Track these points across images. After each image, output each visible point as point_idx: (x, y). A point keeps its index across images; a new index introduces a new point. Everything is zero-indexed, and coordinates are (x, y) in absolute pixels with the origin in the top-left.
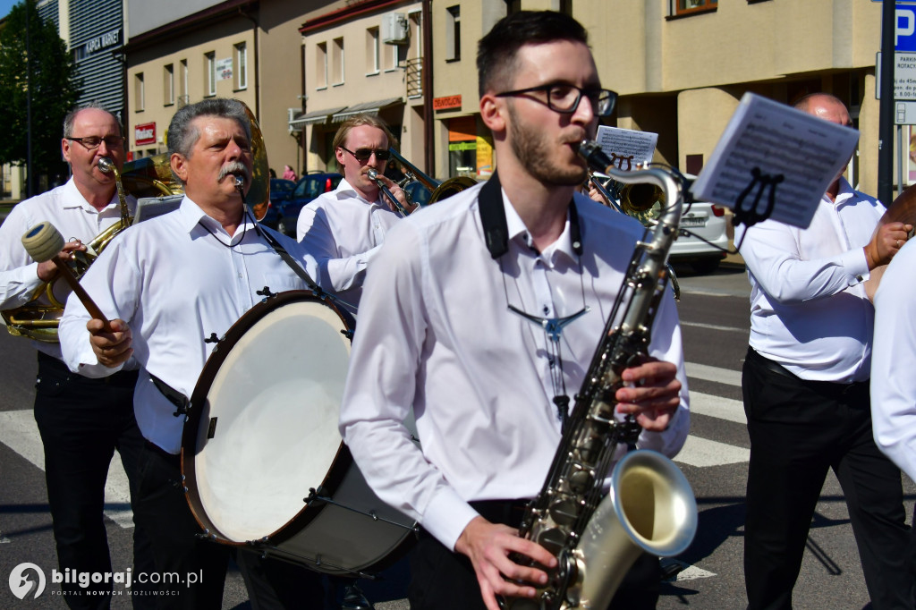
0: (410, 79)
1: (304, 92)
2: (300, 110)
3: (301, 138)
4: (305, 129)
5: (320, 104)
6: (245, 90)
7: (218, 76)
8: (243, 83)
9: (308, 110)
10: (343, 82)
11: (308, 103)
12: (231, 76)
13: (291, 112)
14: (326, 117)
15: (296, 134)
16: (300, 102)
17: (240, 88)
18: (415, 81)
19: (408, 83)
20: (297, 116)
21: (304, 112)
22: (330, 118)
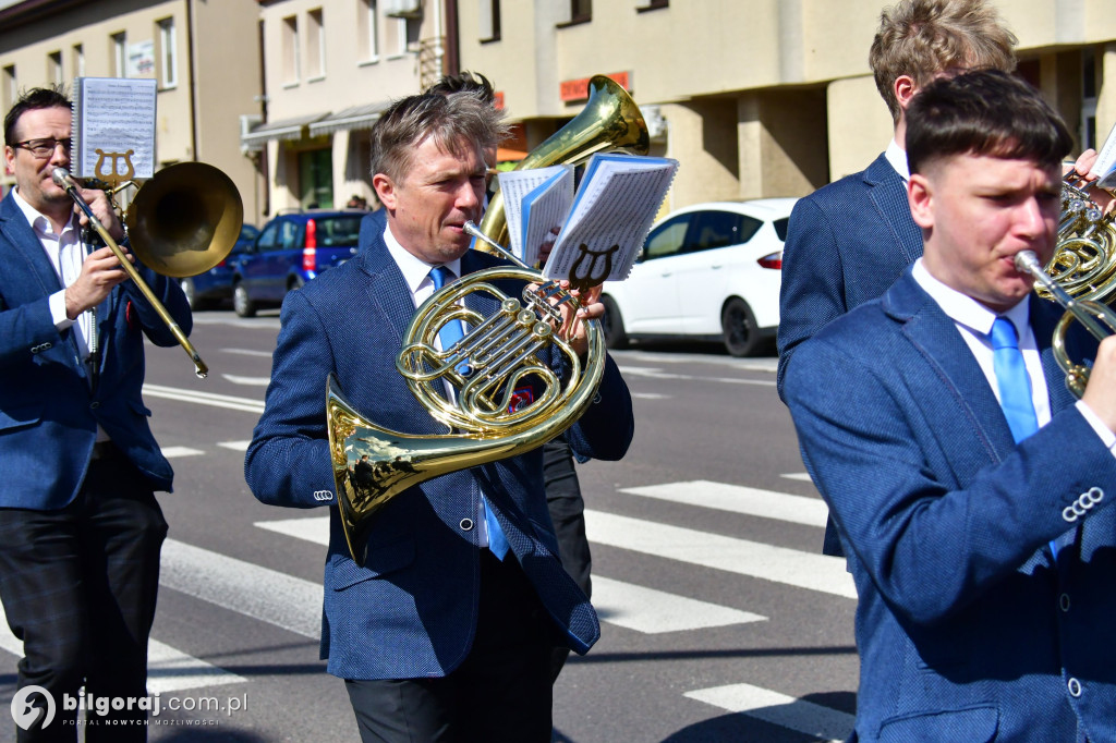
0: (425, 69)
1: (264, 92)
2: (258, 117)
3: (260, 160)
4: (266, 146)
5: (290, 110)
6: (173, 89)
7: (132, 69)
8: (170, 79)
9: (272, 118)
10: (322, 74)
11: (271, 108)
12: (152, 69)
13: (245, 121)
14: (298, 128)
15: (252, 155)
16: (259, 107)
17: (166, 85)
18: (433, 72)
19: (423, 75)
20: (254, 127)
21: (265, 121)
22: (306, 130)
